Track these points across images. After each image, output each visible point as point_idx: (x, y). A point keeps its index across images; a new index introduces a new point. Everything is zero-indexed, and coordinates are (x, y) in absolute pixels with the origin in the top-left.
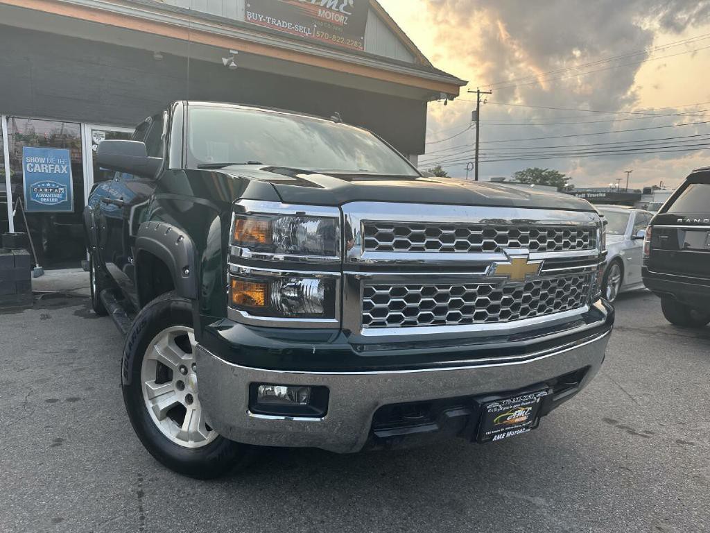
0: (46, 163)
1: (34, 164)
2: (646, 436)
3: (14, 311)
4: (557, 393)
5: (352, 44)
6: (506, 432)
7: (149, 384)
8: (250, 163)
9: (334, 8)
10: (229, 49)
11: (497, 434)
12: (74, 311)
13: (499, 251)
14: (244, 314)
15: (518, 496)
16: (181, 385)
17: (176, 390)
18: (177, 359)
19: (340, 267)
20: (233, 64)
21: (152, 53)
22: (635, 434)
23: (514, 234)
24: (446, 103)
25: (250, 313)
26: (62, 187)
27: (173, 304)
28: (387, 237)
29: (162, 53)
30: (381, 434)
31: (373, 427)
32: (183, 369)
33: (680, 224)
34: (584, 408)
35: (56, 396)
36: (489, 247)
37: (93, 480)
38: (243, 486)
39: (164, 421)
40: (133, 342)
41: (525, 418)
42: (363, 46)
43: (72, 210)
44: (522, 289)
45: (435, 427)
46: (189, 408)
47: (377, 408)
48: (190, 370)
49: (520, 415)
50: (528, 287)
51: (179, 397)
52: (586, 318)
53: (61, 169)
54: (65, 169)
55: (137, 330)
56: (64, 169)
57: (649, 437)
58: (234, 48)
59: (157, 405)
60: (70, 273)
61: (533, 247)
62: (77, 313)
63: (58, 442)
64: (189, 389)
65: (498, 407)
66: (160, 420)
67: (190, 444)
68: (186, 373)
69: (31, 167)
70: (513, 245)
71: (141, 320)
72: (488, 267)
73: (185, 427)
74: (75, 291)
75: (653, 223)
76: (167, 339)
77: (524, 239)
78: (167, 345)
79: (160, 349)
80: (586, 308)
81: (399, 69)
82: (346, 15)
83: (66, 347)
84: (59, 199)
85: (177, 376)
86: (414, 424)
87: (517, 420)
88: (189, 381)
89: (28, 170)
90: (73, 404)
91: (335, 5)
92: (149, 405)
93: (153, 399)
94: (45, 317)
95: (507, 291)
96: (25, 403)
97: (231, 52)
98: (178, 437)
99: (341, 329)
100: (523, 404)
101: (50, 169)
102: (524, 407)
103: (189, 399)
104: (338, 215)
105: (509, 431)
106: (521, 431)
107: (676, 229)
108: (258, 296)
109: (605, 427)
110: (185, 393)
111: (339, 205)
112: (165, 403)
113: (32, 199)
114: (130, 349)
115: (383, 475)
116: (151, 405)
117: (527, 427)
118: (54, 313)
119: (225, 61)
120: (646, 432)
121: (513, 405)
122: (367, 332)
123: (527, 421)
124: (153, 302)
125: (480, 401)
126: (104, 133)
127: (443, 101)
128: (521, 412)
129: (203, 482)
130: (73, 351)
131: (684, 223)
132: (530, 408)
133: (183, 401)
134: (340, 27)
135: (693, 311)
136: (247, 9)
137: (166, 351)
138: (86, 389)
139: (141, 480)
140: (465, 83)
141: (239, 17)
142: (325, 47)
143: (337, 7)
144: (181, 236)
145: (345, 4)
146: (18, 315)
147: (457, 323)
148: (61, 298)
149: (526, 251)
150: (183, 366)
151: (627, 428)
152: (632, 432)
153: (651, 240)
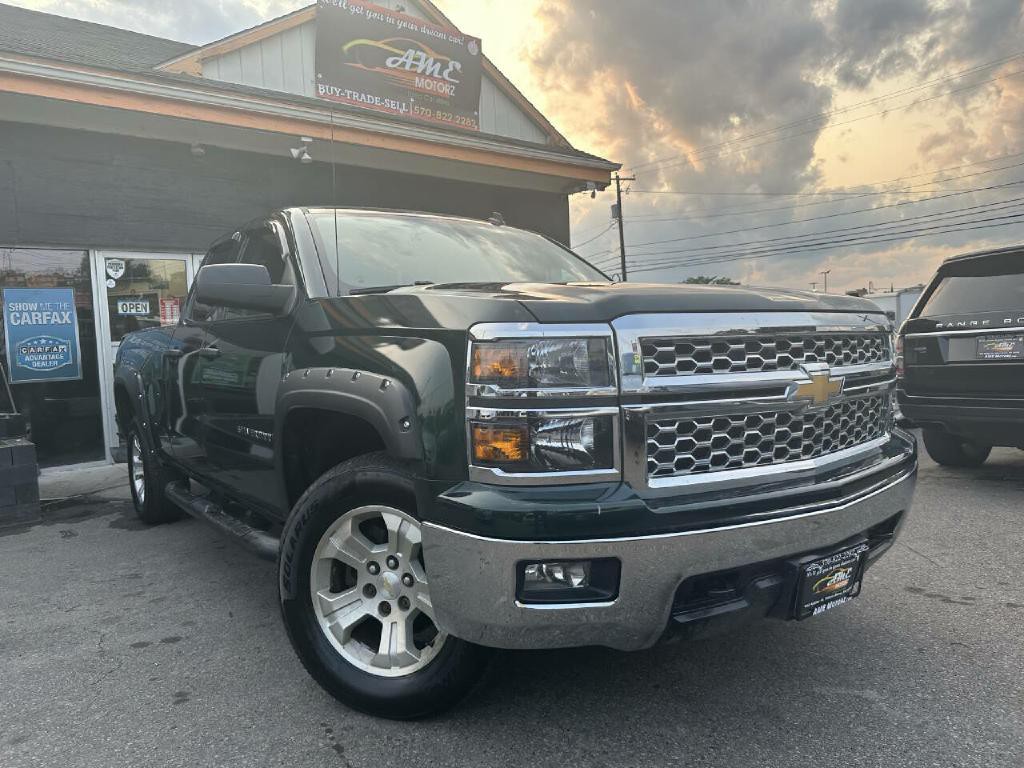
0: (39, 310)
1: (21, 312)
2: (966, 604)
3: (15, 530)
4: (872, 547)
5: (464, 122)
6: (826, 602)
7: (320, 594)
8: (418, 284)
9: (436, 75)
10: (301, 136)
11: (817, 606)
12: (108, 522)
13: (795, 367)
14: (497, 471)
15: (842, 691)
16: (370, 591)
17: (363, 598)
18: (363, 554)
19: (616, 401)
20: (306, 156)
21: (189, 146)
22: (951, 601)
23: (809, 345)
24: (593, 196)
25: (506, 470)
26: (64, 344)
27: (360, 477)
28: (669, 358)
29: (202, 146)
30: (681, 619)
31: (674, 610)
32: (373, 568)
33: (940, 330)
34: (876, 578)
35: (143, 637)
36: (784, 363)
37: (261, 738)
38: (475, 723)
39: (348, 645)
40: (297, 535)
41: (846, 582)
42: (477, 124)
43: (80, 377)
44: (823, 415)
45: (744, 604)
46: (386, 622)
47: (681, 581)
48: (383, 566)
49: (840, 579)
50: (829, 413)
51: (370, 608)
52: (887, 451)
53: (62, 318)
54: (68, 317)
55: (304, 516)
56: (66, 317)
57: (971, 604)
58: (308, 135)
59: (337, 624)
60: (80, 470)
61: (830, 360)
62: (113, 525)
63: (181, 698)
64: (383, 595)
65: (817, 570)
66: (343, 643)
67: (395, 672)
68: (378, 571)
69: (16, 319)
70: (811, 359)
71: (308, 504)
72: (788, 388)
73: (383, 649)
74: (97, 494)
75: (903, 333)
76: (348, 526)
77: (820, 352)
78: (350, 534)
79: (339, 540)
80: (887, 437)
81: (530, 153)
82: (453, 83)
83: (120, 572)
84: (60, 362)
85: (364, 579)
86: (723, 600)
87: (837, 586)
88: (383, 582)
89: (13, 322)
90: (175, 647)
91: (436, 72)
92: (326, 626)
93: (330, 614)
94: (67, 535)
95: (808, 418)
96: (102, 653)
97: (304, 139)
98: (374, 664)
99: (621, 482)
100: (843, 564)
101: (45, 318)
102: (844, 567)
103: (385, 609)
104: (610, 333)
105: (829, 601)
106: (842, 601)
107: (935, 338)
108: (508, 448)
109: (911, 598)
110: (377, 600)
111: (608, 321)
112: (349, 618)
113: (19, 364)
114: (293, 547)
115: (657, 687)
116: (328, 625)
117: (848, 595)
118: (78, 527)
119: (295, 152)
120: (966, 599)
121: (832, 565)
122: (655, 483)
123: (847, 587)
124: (327, 476)
125: (796, 563)
126: (123, 263)
127: (589, 192)
128: (841, 575)
129: (416, 724)
130: (136, 576)
131: (944, 329)
132: (850, 569)
133: (375, 613)
134: (445, 99)
135: (964, 445)
136: (318, 81)
137: (348, 543)
138: (184, 624)
139: (329, 731)
140: (618, 167)
141: (309, 93)
142: (431, 127)
143: (440, 73)
144: (385, 381)
145: (451, 69)
146: (24, 536)
147: (755, 464)
148: (79, 506)
149: (825, 365)
150: (373, 563)
151: (939, 596)
152: (947, 600)
153: (904, 354)
